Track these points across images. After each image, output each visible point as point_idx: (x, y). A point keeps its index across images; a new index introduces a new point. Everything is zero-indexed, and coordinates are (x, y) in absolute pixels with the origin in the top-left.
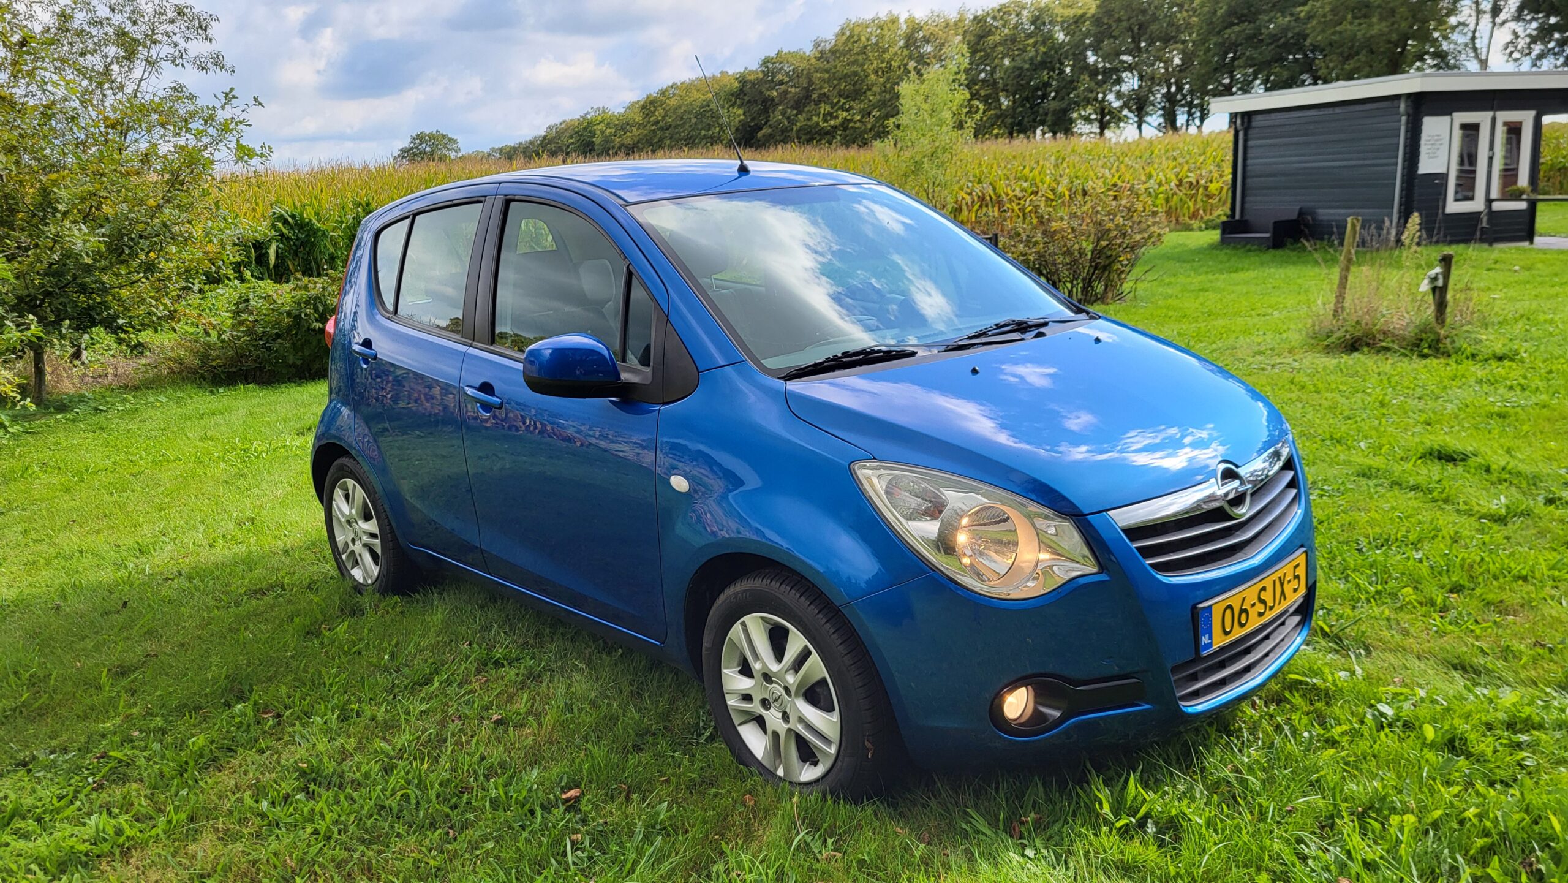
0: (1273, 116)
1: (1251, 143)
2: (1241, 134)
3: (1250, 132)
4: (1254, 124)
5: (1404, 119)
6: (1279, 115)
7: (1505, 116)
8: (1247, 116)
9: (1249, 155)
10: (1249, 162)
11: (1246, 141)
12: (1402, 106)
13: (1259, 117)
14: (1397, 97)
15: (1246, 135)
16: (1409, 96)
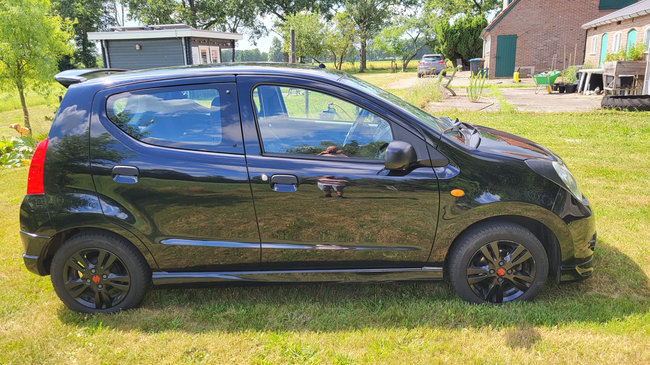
0: (121, 42)
1: (110, 54)
2: (106, 50)
3: (109, 49)
4: (110, 45)
5: (184, 47)
6: (124, 42)
7: (213, 48)
8: (107, 41)
9: (111, 59)
11: (108, 53)
12: (183, 41)
13: (113, 43)
14: (180, 38)
15: (108, 50)
16: (185, 38)
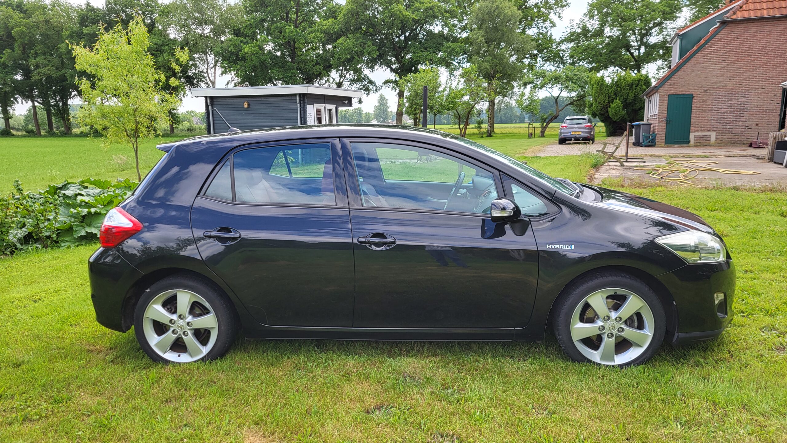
0: (227, 100)
1: (215, 113)
2: (210, 108)
3: (214, 106)
4: (215, 103)
5: (298, 105)
6: (231, 100)
7: (328, 106)
8: (212, 98)
9: (215, 119)
10: (215, 122)
11: (213, 111)
12: (298, 98)
13: (219, 100)
14: (295, 95)
15: (212, 108)
16: (300, 95)
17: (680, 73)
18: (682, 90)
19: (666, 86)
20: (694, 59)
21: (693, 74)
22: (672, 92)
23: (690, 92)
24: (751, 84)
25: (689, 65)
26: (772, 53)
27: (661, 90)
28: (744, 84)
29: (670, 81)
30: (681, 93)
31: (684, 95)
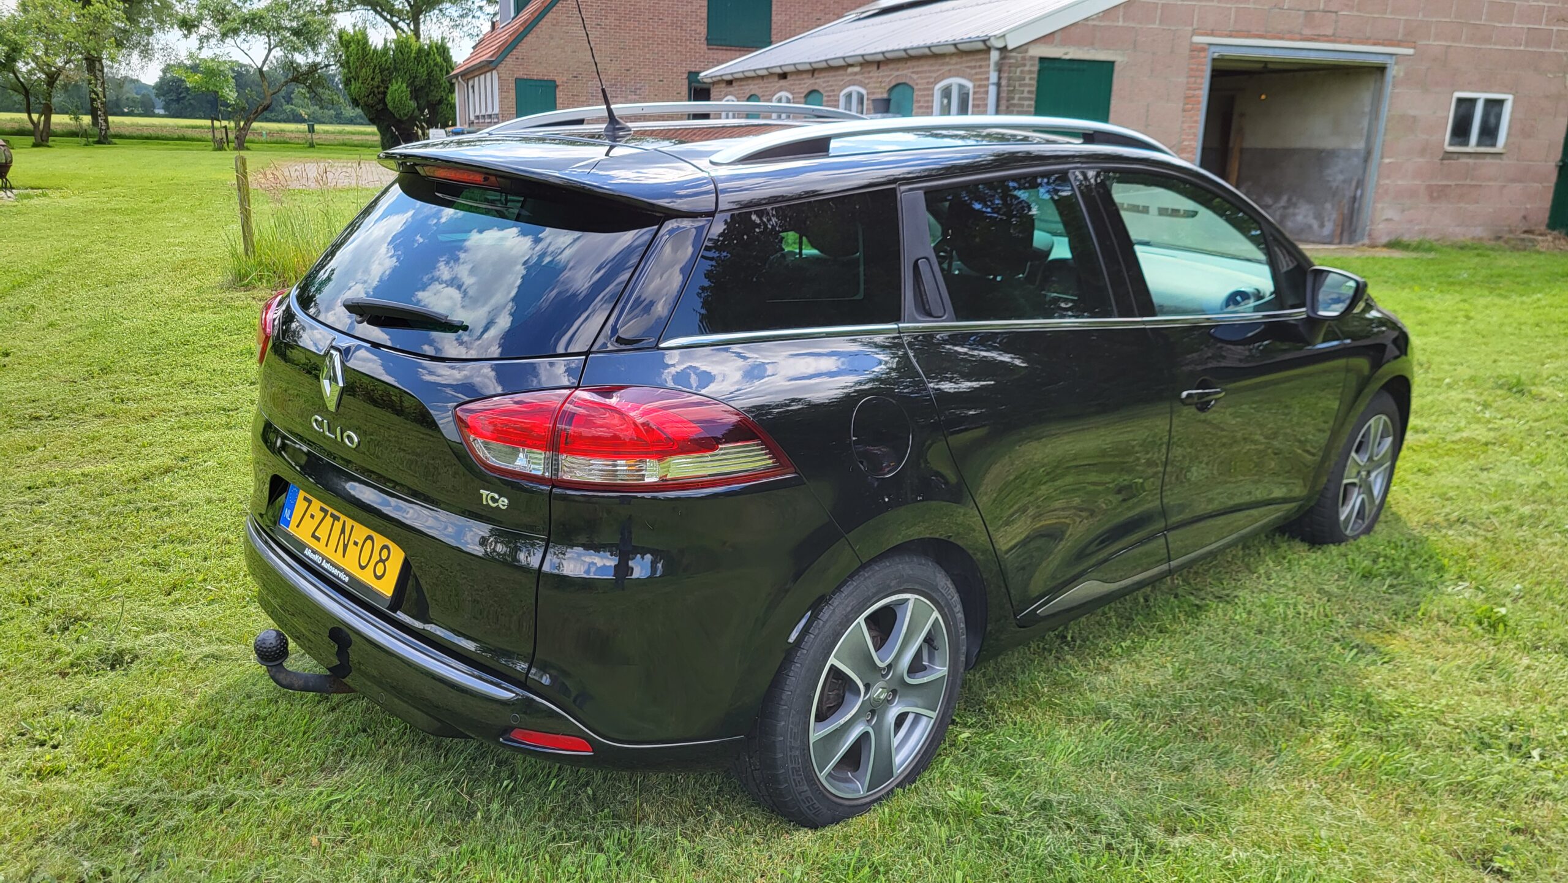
17: (530, 38)
18: (537, 72)
19: (509, 61)
20: (550, 15)
21: (552, 43)
22: (520, 74)
23: (551, 78)
24: (642, 71)
25: (545, 23)
26: (668, 20)
27: (502, 68)
28: (633, 71)
29: (514, 52)
30: (535, 77)
31: (540, 80)
